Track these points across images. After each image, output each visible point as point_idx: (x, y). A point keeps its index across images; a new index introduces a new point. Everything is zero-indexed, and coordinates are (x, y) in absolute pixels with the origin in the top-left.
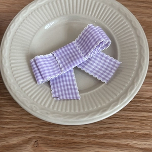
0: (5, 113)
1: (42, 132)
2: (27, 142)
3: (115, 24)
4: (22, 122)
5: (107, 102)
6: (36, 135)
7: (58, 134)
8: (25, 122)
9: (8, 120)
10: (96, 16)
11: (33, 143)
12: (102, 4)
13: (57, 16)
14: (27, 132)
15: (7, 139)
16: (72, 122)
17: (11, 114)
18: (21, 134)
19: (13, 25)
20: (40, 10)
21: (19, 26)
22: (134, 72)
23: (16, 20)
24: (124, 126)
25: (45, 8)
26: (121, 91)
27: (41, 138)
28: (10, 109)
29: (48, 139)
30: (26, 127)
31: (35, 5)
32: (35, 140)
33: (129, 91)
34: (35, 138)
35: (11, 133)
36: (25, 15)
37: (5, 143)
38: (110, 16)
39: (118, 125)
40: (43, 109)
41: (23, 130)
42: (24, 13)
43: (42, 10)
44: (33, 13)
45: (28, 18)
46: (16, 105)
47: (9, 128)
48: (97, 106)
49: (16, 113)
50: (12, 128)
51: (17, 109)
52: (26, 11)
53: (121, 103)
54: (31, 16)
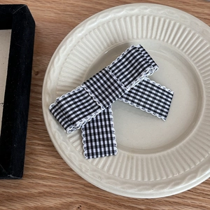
0: (42, 164)
1: (87, 196)
2: (68, 206)
3: (204, 60)
4: (63, 180)
5: (182, 172)
6: (80, 200)
7: (108, 201)
8: (67, 180)
9: (45, 174)
10: (178, 45)
11: (75, 209)
12: (188, 29)
14: (68, 194)
15: (41, 199)
16: (132, 194)
17: (50, 166)
18: (60, 195)
19: (63, 48)
20: (101, 29)
21: (72, 50)
23: (68, 41)
24: (198, 203)
26: (203, 159)
27: (86, 203)
28: (50, 160)
29: (94, 206)
30: (68, 187)
31: (96, 21)
32: (77, 206)
34: (78, 202)
35: (48, 193)
36: (80, 35)
37: (39, 204)
39: (189, 201)
40: (95, 171)
41: (64, 191)
42: (80, 32)
44: (92, 33)
45: (84, 40)
46: (58, 156)
47: (45, 185)
48: (167, 176)
49: (56, 166)
50: (50, 186)
51: (58, 161)
52: (82, 30)
53: (200, 175)
54: (88, 36)
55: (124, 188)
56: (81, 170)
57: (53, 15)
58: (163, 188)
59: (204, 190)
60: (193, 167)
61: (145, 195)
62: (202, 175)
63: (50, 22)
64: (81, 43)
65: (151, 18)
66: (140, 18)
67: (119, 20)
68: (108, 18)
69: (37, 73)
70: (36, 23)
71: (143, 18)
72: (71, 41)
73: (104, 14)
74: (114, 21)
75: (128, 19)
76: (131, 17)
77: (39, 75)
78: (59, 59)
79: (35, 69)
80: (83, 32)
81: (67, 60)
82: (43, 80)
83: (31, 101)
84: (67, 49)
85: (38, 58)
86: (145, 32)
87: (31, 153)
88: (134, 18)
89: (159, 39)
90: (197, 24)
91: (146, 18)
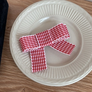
0: (8, 69)
1: (28, 84)
2: (19, 88)
3: (83, 26)
4: (17, 76)
5: (71, 75)
6: (25, 86)
7: (37, 87)
8: (19, 77)
10: (72, 19)
11: (22, 90)
12: (77, 12)
13: (48, 15)
14: (19, 83)
15: (7, 85)
17: (12, 70)
18: (15, 83)
19: (20, 17)
20: (38, 9)
21: (24, 18)
22: (90, 59)
23: (23, 14)
24: (77, 89)
25: (42, 9)
26: (80, 70)
27: (27, 88)
28: (12, 67)
29: (31, 89)
30: (19, 80)
31: (36, 6)
32: (23, 88)
33: (85, 70)
34: (23, 87)
35: (10, 82)
36: (29, 11)
37: (6, 87)
38: (81, 21)
39: (74, 88)
41: (17, 81)
42: (29, 10)
43: (40, 10)
44: (34, 11)
45: (30, 14)
46: (16, 66)
47: (9, 79)
48: (64, 77)
49: (15, 70)
50: (11, 79)
51: (16, 68)
52: (30, 9)
53: (79, 77)
54: (32, 12)
55: (44, 81)
56: (26, 72)
57: (17, 2)
58: (62, 82)
59: (80, 84)
60: (76, 73)
61: (54, 85)
62: (80, 77)
63: (15, 5)
64: (29, 15)
65: (61, 6)
66: (56, 6)
67: (47, 6)
68: (41, 5)
69: (8, 28)
70: (9, 5)
71: (57, 6)
72: (25, 14)
73: (40, 3)
74: (44, 6)
75: (51, 6)
76: (52, 5)
77: (9, 29)
78: (18, 22)
79: (7, 26)
80: (30, 10)
81: (22, 22)
82: (10, 31)
83: (5, 40)
84: (22, 17)
85: (9, 21)
86: (58, 12)
87: (3, 64)
88: (53, 5)
89: (64, 16)
90: (81, 10)
91: (58, 6)
